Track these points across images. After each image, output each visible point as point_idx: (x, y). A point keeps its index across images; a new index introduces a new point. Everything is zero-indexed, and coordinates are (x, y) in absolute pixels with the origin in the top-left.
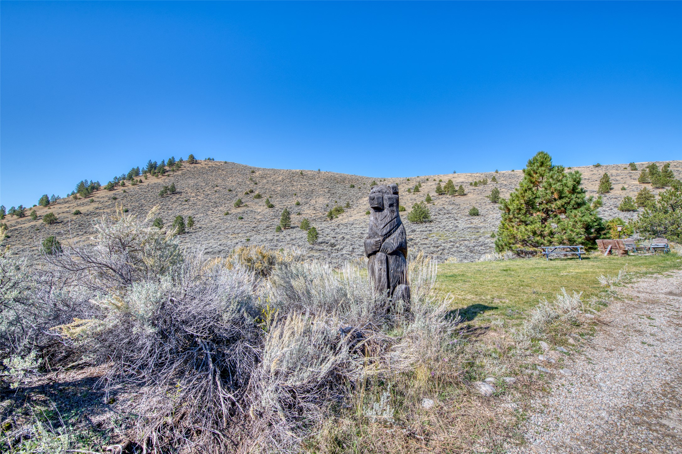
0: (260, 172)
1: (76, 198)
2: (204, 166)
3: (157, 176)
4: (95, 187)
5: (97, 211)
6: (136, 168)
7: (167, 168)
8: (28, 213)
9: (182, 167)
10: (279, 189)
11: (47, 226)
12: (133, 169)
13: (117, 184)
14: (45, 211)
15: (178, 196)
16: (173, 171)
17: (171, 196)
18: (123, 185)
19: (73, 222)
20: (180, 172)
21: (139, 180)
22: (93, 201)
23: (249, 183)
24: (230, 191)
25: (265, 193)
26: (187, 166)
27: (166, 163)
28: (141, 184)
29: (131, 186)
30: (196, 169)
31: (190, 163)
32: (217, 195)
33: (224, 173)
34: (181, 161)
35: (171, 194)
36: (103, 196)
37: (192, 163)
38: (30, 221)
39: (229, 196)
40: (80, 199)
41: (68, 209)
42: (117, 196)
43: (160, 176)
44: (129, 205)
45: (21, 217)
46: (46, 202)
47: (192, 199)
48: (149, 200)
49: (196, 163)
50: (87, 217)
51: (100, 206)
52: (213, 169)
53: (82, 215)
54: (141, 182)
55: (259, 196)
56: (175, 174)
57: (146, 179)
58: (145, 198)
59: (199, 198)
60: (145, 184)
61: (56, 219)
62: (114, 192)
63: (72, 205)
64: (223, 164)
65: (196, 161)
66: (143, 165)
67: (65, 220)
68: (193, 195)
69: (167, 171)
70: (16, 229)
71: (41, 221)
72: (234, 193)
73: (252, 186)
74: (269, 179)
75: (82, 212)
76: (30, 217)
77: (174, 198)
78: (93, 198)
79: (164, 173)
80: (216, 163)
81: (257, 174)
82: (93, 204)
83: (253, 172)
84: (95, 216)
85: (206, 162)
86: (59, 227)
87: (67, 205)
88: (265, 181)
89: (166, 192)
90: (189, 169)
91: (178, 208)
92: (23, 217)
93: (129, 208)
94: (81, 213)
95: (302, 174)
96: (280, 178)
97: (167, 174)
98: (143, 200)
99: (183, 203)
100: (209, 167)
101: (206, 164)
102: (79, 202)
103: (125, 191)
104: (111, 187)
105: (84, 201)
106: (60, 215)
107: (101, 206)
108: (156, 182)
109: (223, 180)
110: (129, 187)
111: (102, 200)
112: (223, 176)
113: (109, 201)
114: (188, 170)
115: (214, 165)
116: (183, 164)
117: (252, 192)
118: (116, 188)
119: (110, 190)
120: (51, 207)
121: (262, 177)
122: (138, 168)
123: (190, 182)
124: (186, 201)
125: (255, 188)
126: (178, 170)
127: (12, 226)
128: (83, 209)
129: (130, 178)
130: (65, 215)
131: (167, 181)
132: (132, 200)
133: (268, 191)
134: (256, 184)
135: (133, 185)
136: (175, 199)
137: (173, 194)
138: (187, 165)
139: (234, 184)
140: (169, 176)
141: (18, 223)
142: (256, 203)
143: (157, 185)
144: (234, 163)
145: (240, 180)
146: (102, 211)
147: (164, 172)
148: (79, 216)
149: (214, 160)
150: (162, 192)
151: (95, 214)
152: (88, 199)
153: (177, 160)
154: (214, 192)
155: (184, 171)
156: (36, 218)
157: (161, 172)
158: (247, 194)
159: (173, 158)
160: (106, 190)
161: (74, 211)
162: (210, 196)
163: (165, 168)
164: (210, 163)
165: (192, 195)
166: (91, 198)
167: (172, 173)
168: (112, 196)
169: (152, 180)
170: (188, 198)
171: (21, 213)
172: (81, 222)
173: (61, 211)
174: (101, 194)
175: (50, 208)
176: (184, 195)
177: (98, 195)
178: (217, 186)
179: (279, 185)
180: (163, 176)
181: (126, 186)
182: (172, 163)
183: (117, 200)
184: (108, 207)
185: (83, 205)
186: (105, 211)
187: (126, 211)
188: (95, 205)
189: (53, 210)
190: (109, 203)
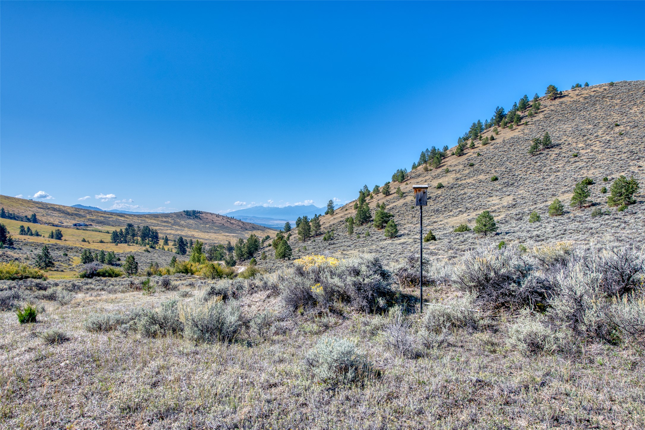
2: (575, 98)
3: (511, 128)
4: (441, 154)
5: (460, 183)
6: (476, 122)
7: (521, 113)
9: (541, 107)
12: (474, 124)
13: (464, 146)
15: (557, 151)
16: (531, 115)
17: (546, 152)
18: (473, 146)
19: (442, 197)
20: (541, 116)
21: (489, 137)
22: (447, 171)
26: (549, 105)
27: (518, 106)
28: (493, 142)
29: (482, 147)
30: (563, 106)
31: (552, 100)
33: (617, 101)
34: (536, 99)
35: (545, 149)
36: (455, 163)
37: (555, 98)
40: (431, 170)
42: (473, 162)
43: (514, 127)
44: (493, 171)
45: (387, 195)
47: (582, 151)
48: (515, 161)
49: (560, 97)
50: (453, 190)
51: (459, 176)
52: (593, 100)
53: (446, 189)
54: (492, 139)
56: (535, 119)
57: (497, 134)
58: (509, 160)
59: (594, 148)
60: (498, 141)
62: (464, 157)
63: (427, 178)
64: (606, 87)
65: (561, 93)
68: (581, 145)
69: (522, 118)
70: (393, 208)
75: (444, 184)
76: (395, 195)
78: (445, 167)
79: (519, 121)
80: (594, 89)
82: (449, 174)
84: (461, 188)
85: (576, 92)
89: (535, 148)
90: (552, 108)
91: (568, 168)
92: (389, 195)
93: (496, 175)
94: (443, 186)
97: (523, 121)
98: (508, 163)
99: (573, 160)
100: (585, 98)
101: (577, 95)
102: (433, 173)
103: (478, 154)
104: (461, 152)
105: (437, 172)
107: (461, 176)
108: (512, 136)
109: (622, 113)
110: (480, 148)
111: (456, 168)
112: (617, 107)
113: (465, 168)
114: (552, 110)
115: (592, 94)
116: (542, 102)
118: (465, 152)
119: (460, 156)
120: (408, 182)
122: (480, 122)
123: (564, 126)
124: (576, 156)
126: (536, 113)
127: (386, 205)
128: (442, 182)
129: (476, 135)
131: (526, 131)
132: (492, 164)
135: (485, 144)
136: (554, 155)
137: (548, 148)
138: (548, 102)
140: (526, 124)
141: (389, 201)
144: (627, 82)
146: (464, 182)
147: (518, 119)
148: (441, 190)
149: (588, 85)
151: (459, 186)
152: (440, 170)
155: (545, 112)
156: (402, 195)
157: (515, 120)
159: (526, 97)
160: (455, 156)
161: (434, 184)
162: (613, 142)
163: (518, 114)
164: (584, 92)
166: (443, 168)
167: (529, 119)
168: (466, 162)
169: (506, 134)
170: (576, 151)
171: (386, 191)
172: (452, 197)
175: (407, 184)
176: (565, 147)
177: (449, 163)
178: (617, 125)
180: (518, 125)
181: (477, 147)
182: (524, 105)
183: (475, 167)
184: (468, 176)
185: (438, 176)
186: (468, 181)
187: (496, 179)
188: (452, 175)
189: (411, 185)
190: (467, 172)
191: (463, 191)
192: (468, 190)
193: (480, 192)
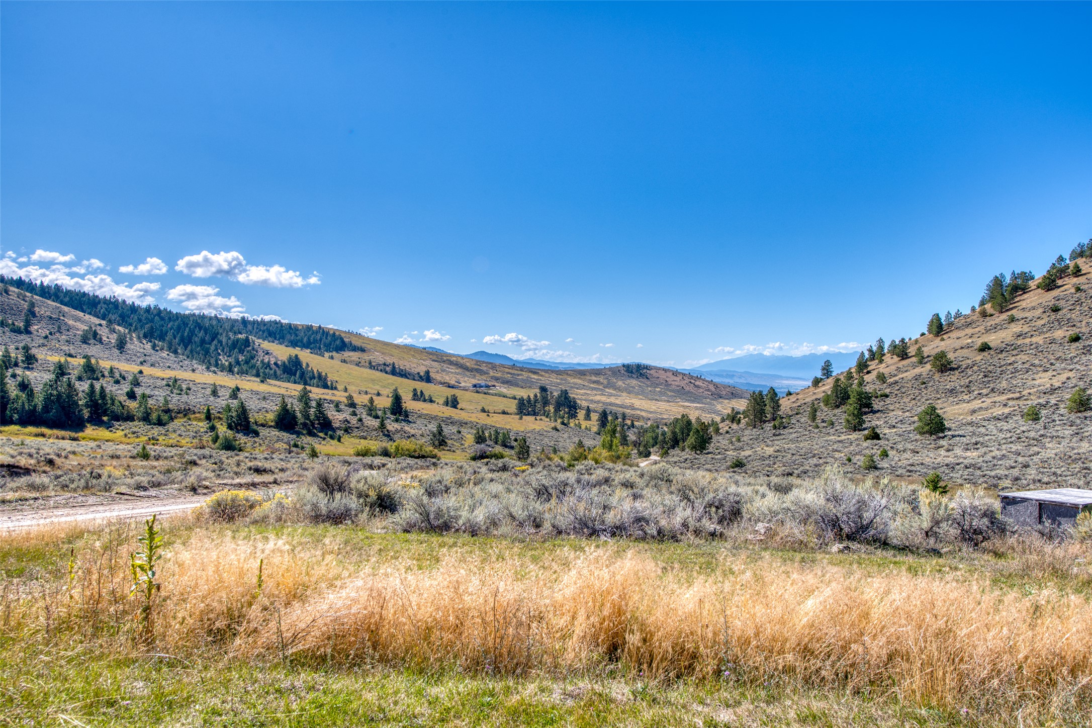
1: (984, 314)
4: (1020, 286)
5: (1019, 343)
8: (912, 351)
11: (937, 376)
13: (1062, 272)
14: (934, 347)
18: (1077, 272)
19: (975, 368)
22: (1012, 319)
36: (1033, 304)
38: (914, 367)
40: (991, 315)
41: (970, 341)
42: (1062, 303)
44: (1084, 323)
45: (903, 359)
46: (938, 328)
50: (1000, 356)
51: (1026, 329)
53: (992, 352)
61: (950, 363)
62: (1055, 293)
63: (977, 330)
67: (964, 364)
70: (896, 382)
71: (928, 367)
75: (991, 345)
76: (914, 359)
78: (1014, 312)
82: (1013, 325)
84: (1014, 352)
86: (954, 378)
87: (969, 331)
92: (906, 358)
93: (1083, 330)
94: (990, 348)
102: (990, 322)
103: (1078, 289)
104: (1049, 284)
105: (997, 321)
106: (956, 354)
107: (1027, 330)
110: (1088, 276)
111: (1029, 315)
113: (1044, 316)
118: (1059, 282)
119: (1049, 290)
120: (944, 337)
127: (892, 376)
128: (993, 339)
130: (965, 352)
141: (898, 369)
146: (1027, 341)
148: (985, 354)
151: (1015, 349)
152: (1004, 316)
156: (922, 361)
160: (1040, 290)
161: (979, 342)
166: (1009, 313)
168: (1051, 304)
171: (901, 351)
172: (989, 369)
173: (958, 343)
174: (1033, 300)
175: (943, 340)
177: (1024, 304)
181: (1085, 274)
183: (1060, 313)
184: (1039, 331)
185: (995, 328)
186: (1034, 340)
187: (1076, 339)
188: (1016, 328)
189: (948, 342)
190: (1042, 322)
191: (1013, 358)
192: (1023, 357)
193: (1037, 362)
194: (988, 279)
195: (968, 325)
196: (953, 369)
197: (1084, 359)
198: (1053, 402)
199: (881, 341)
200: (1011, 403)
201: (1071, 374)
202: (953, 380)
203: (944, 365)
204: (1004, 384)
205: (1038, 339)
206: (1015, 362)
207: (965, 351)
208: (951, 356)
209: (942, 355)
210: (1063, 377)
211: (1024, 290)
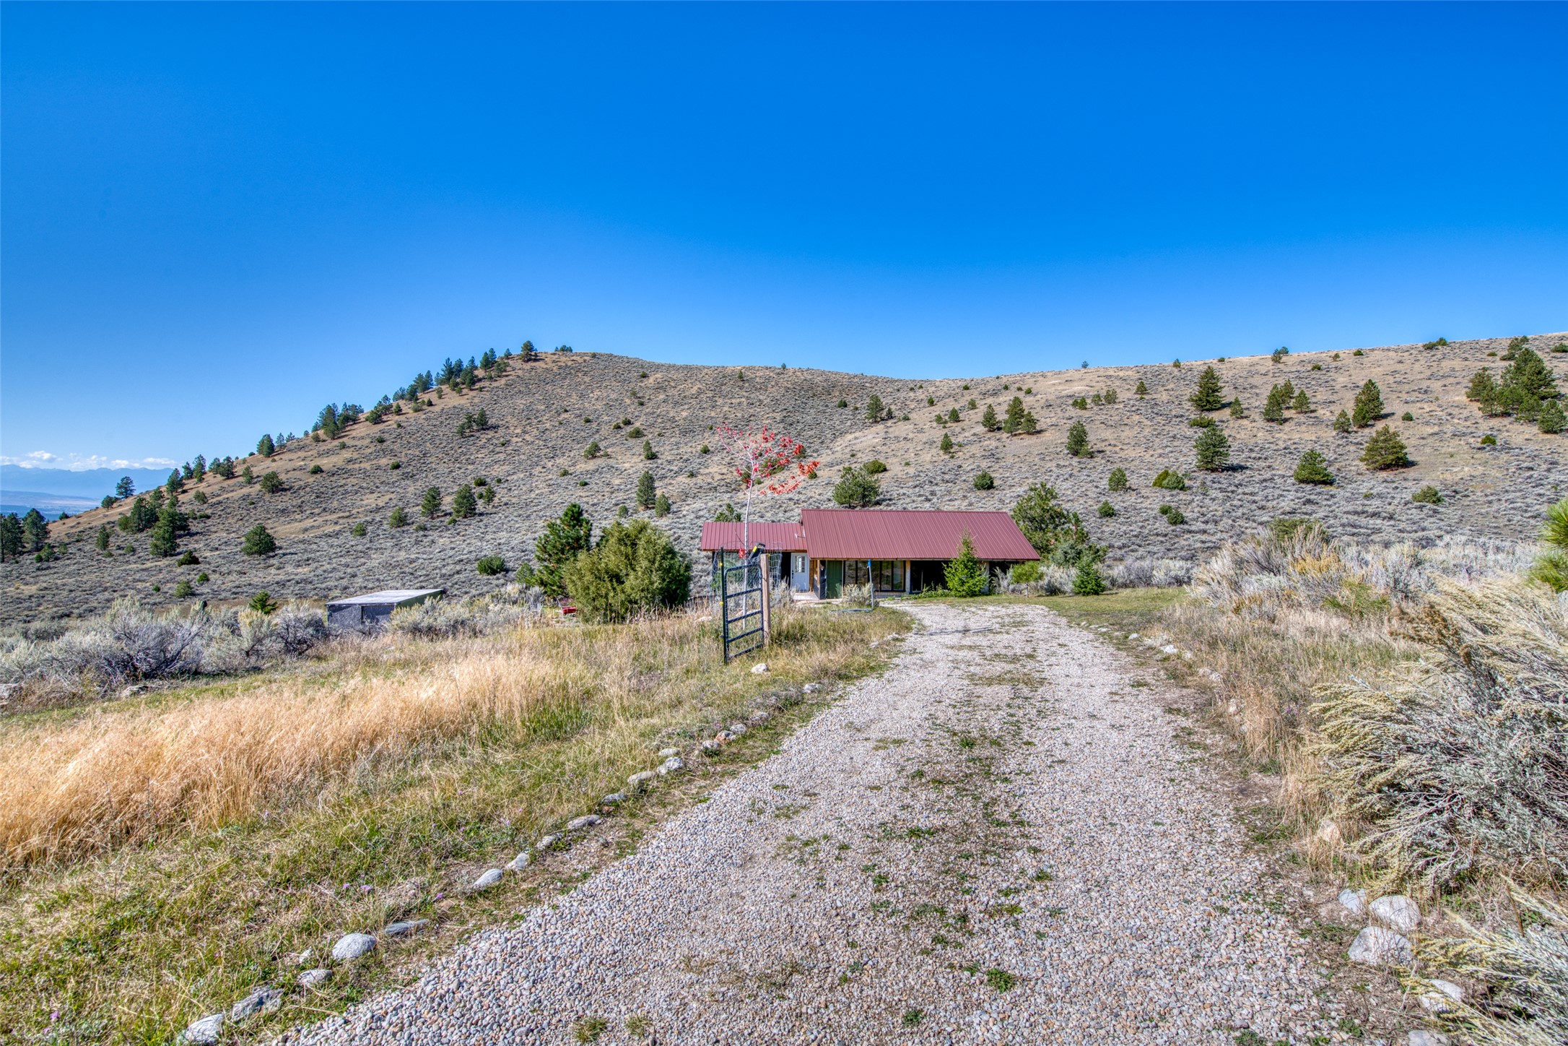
0: (659, 375)
1: (317, 439)
2: (550, 365)
3: (460, 392)
4: (351, 417)
5: (349, 467)
6: (426, 372)
7: (480, 373)
8: (239, 470)
9: (508, 369)
10: (684, 414)
11: (267, 497)
12: (420, 376)
13: (387, 410)
14: (265, 467)
15: (491, 434)
16: (491, 378)
17: (477, 434)
18: (399, 411)
19: (308, 489)
20: (503, 381)
21: (426, 401)
22: (343, 446)
23: (628, 401)
24: (588, 421)
25: (652, 425)
26: (518, 368)
27: (478, 363)
28: (430, 408)
29: (411, 414)
30: (533, 373)
31: (524, 361)
32: (562, 431)
33: (587, 379)
34: (508, 356)
35: (478, 431)
36: (362, 435)
37: (529, 360)
38: (241, 487)
39: (582, 433)
40: (324, 441)
41: (302, 463)
42: (386, 436)
43: (465, 391)
44: (403, 454)
45: (228, 478)
46: (269, 449)
47: (515, 440)
48: (438, 442)
49: (536, 360)
50: (332, 479)
51: (355, 456)
52: (567, 372)
53: (324, 475)
54: (430, 404)
55: (638, 434)
56: (494, 384)
57: (440, 397)
58: (432, 440)
59: (527, 437)
60: (436, 409)
61: (281, 484)
62: (381, 426)
63: (310, 453)
64: (587, 358)
65: (536, 355)
66: (438, 370)
67: (296, 486)
68: (519, 431)
69: (480, 380)
70: (220, 503)
71: (258, 487)
72: (594, 425)
73: (632, 409)
74: (671, 392)
75: (324, 468)
76: (241, 479)
77: (484, 437)
78: (344, 440)
79: (474, 383)
80: (574, 358)
81: (651, 380)
82: (344, 451)
83: (644, 376)
84: (345, 476)
85: (555, 357)
86: (286, 499)
87: (302, 454)
88: (662, 397)
89: (469, 427)
90: (520, 373)
91: (485, 461)
92: (232, 478)
93: (403, 460)
94: (322, 471)
95: (741, 377)
96: (694, 391)
97: (478, 386)
98: (428, 444)
99: (498, 449)
100: (560, 368)
101: (554, 362)
102: (323, 447)
103: (399, 426)
104: (376, 418)
105: (330, 446)
106: (289, 475)
108: (456, 404)
109: (582, 396)
110: (408, 416)
111: (359, 443)
112: (583, 387)
113: (371, 445)
114: (518, 376)
115: (569, 363)
116: (511, 362)
117: (628, 423)
118: (385, 418)
119: (375, 424)
120: (276, 458)
121: (659, 388)
122: (429, 375)
123: (519, 401)
124: (503, 445)
125: (637, 414)
126: (499, 376)
127: (214, 496)
128: (325, 463)
129: (412, 395)
130: (298, 474)
131: (476, 400)
132: (409, 443)
133: (660, 420)
134: (642, 404)
135: (416, 411)
136: (484, 440)
137: (483, 429)
138: (518, 364)
139: (599, 406)
140: (481, 389)
141: (222, 489)
142: (629, 448)
143: (457, 410)
144: (611, 355)
145: (613, 396)
146: (357, 466)
147: (473, 381)
148: (318, 476)
149: (571, 351)
150: (462, 427)
151: (346, 473)
152: (336, 443)
153: (500, 354)
154: (557, 424)
155: (510, 377)
156: (251, 480)
157: (467, 381)
158: (618, 427)
159: (492, 351)
160: (368, 423)
161: (312, 465)
162: (548, 432)
163: (476, 373)
164: (563, 359)
165: (517, 431)
166: (341, 440)
167: (487, 384)
168: (377, 435)
169: (452, 400)
170: (508, 438)
171: (226, 470)
172: (322, 490)
173: (290, 466)
174: (362, 431)
175: (274, 461)
176: (501, 431)
177: (354, 434)
178: (566, 411)
179: (686, 407)
180: (472, 390)
181: (405, 414)
182: (489, 362)
183: (385, 444)
184: (367, 458)
185: (328, 453)
186: (362, 465)
187: (397, 467)
188: (346, 454)
189: (279, 463)
190: (370, 451)
191: (344, 481)
192: (353, 480)
193: (365, 485)
194: (322, 407)
195: (301, 448)
196: (285, 490)
197: (403, 483)
198: (378, 519)
199: (201, 458)
200: (341, 521)
201: (392, 496)
202: (284, 500)
203: (275, 486)
204: (335, 504)
205: (366, 465)
206: (345, 485)
207: (298, 472)
208: (283, 477)
209: (273, 476)
210: (386, 499)
211: (355, 421)
